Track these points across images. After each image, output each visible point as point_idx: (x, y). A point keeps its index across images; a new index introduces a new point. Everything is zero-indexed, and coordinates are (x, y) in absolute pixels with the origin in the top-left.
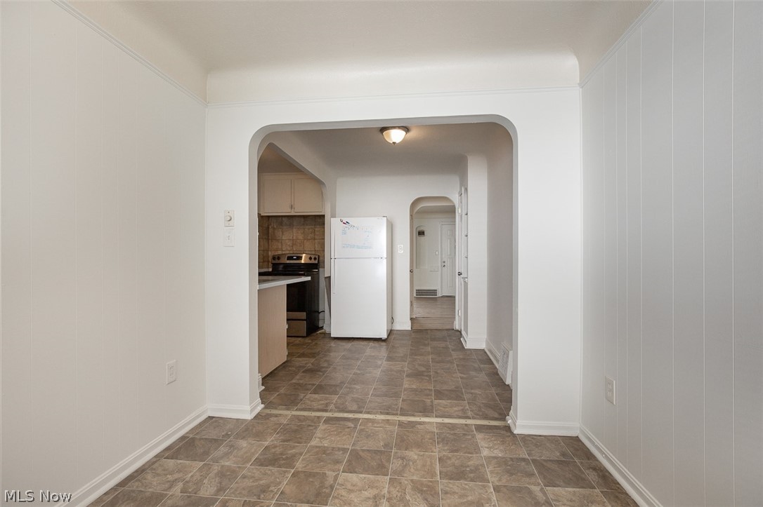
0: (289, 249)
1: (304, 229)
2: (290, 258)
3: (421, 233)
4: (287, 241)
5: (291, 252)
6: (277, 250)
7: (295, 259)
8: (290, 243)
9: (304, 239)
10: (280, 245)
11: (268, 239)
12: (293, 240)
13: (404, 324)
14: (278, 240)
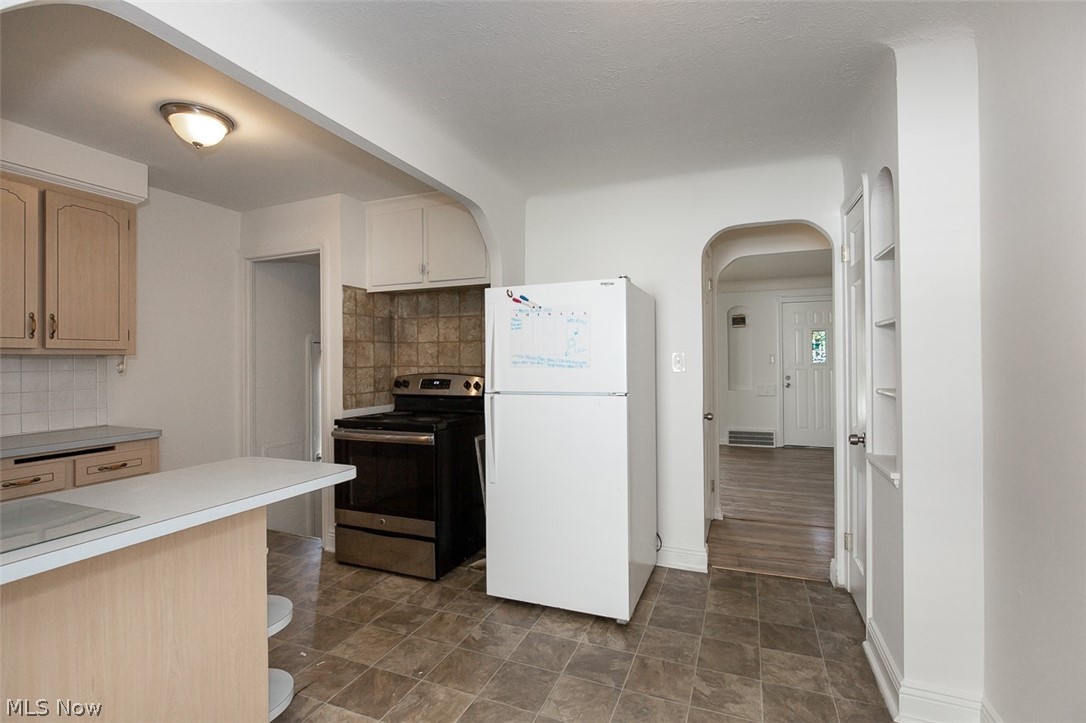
0: (431, 363)
1: (460, 318)
2: (428, 383)
3: (739, 321)
4: (427, 346)
5: (436, 370)
6: (409, 365)
7: (437, 387)
8: (433, 350)
9: (460, 341)
10: (414, 353)
11: (391, 342)
12: (439, 342)
13: (687, 552)
14: (410, 345)
